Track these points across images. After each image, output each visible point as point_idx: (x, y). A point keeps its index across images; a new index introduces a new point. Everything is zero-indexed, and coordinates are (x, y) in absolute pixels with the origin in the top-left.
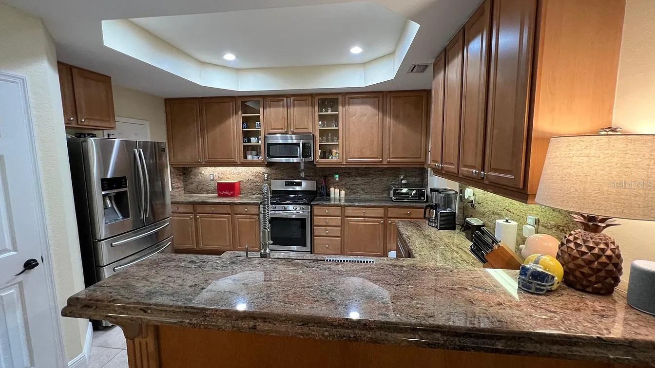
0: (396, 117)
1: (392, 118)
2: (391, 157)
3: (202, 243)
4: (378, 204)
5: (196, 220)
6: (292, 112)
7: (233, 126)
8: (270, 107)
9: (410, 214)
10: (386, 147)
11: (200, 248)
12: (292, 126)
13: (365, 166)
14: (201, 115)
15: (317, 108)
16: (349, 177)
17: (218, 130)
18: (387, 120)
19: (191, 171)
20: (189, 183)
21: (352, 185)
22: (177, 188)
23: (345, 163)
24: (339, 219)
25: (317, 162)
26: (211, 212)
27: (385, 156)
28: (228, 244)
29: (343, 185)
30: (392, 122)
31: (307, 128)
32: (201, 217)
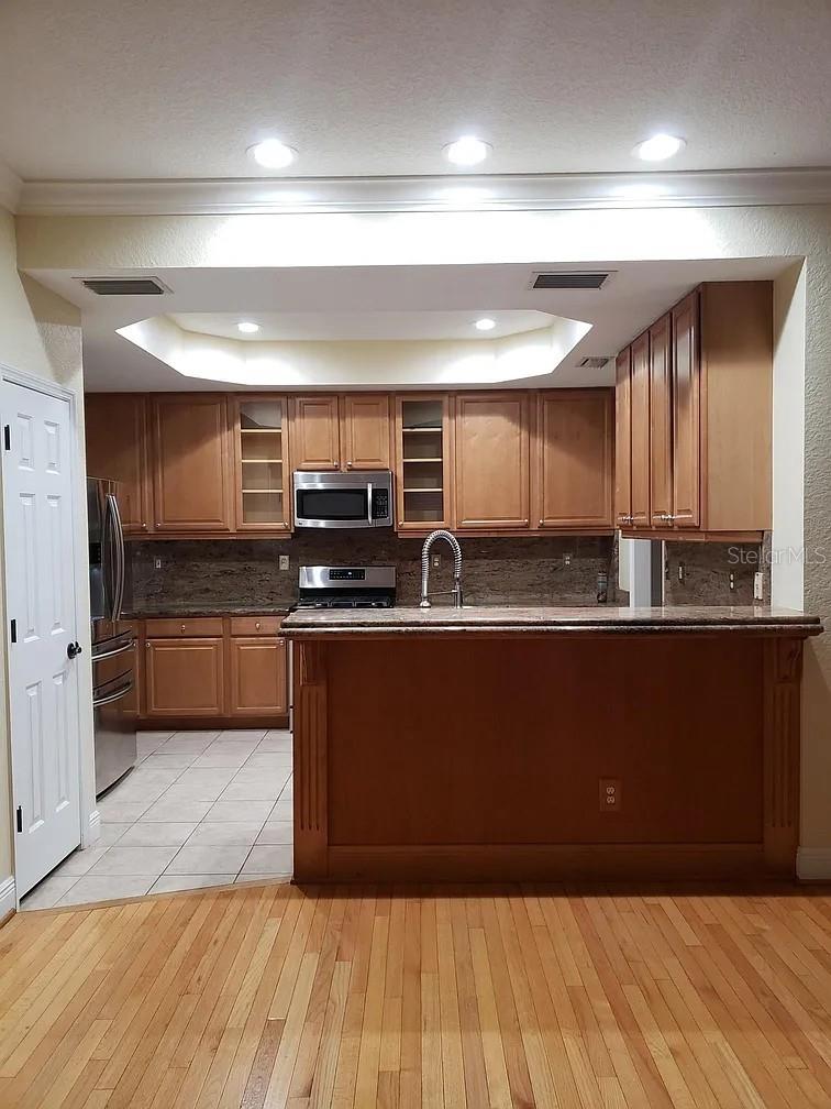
0: (554, 438)
1: (546, 441)
2: (546, 516)
3: (155, 703)
5: (144, 651)
6: (349, 426)
7: (223, 452)
8: (302, 415)
10: (537, 496)
11: (150, 714)
12: (348, 455)
13: (495, 535)
14: (151, 429)
15: (399, 421)
18: (537, 443)
21: (469, 575)
23: (455, 531)
25: (401, 527)
26: (180, 634)
27: (535, 514)
30: (546, 447)
31: (379, 460)
32: (154, 646)
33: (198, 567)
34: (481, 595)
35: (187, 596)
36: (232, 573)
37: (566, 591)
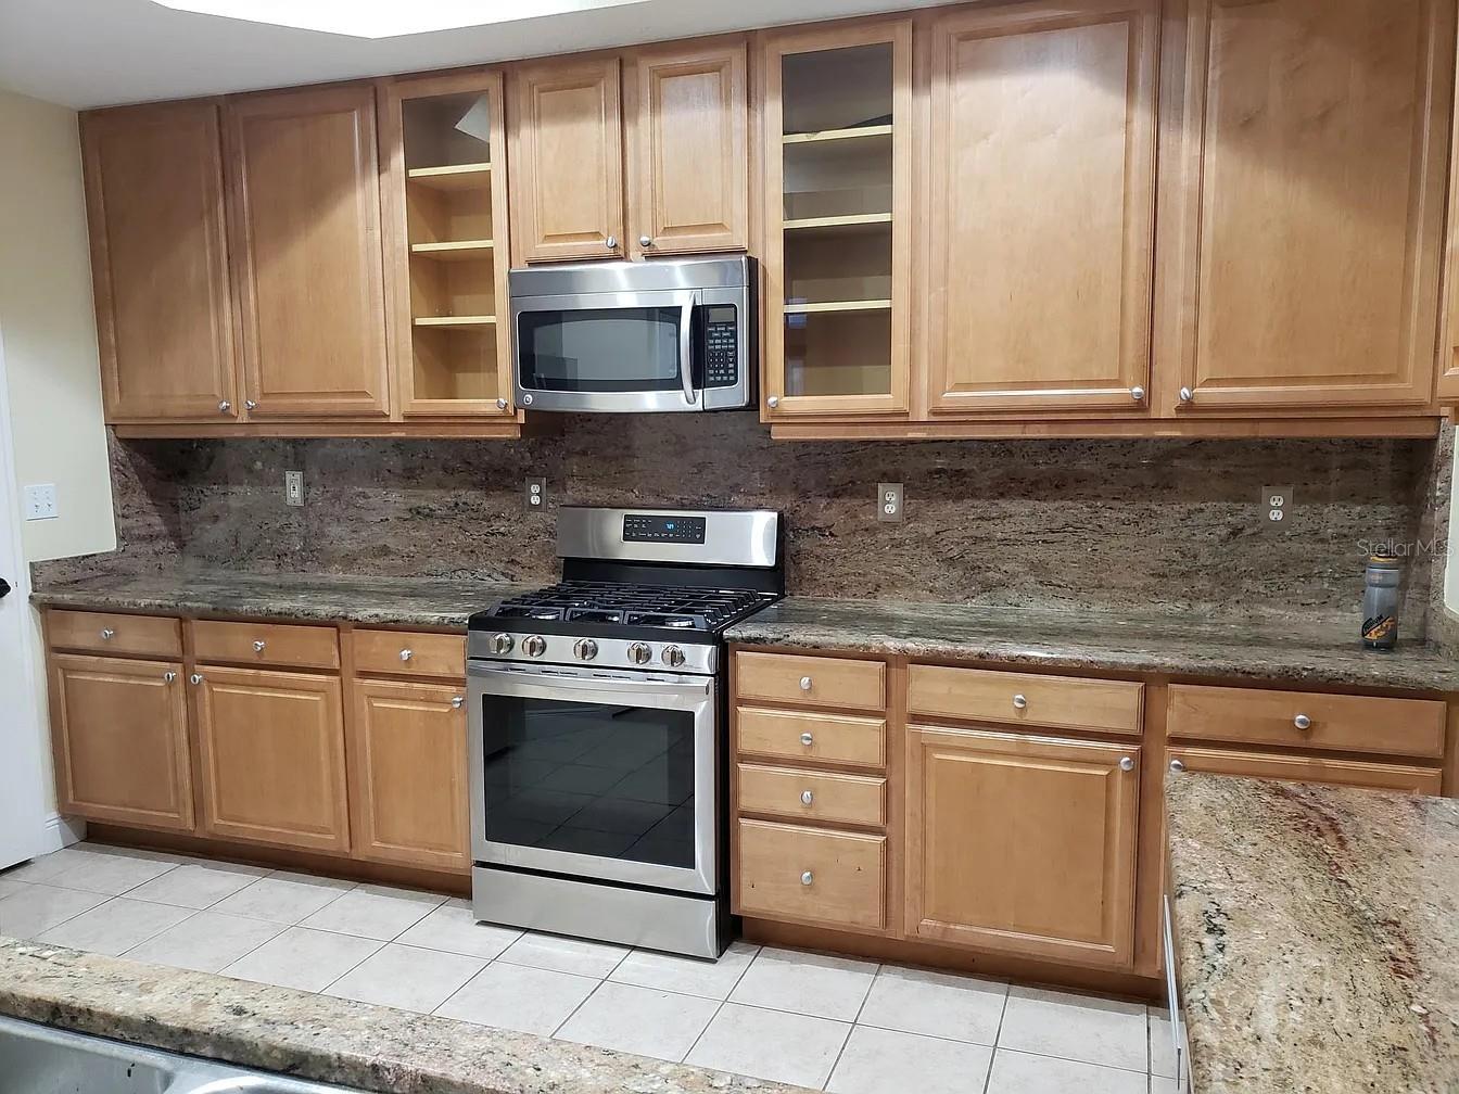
0: (1243, 127)
1: (1212, 136)
2: (1202, 376)
3: (219, 808)
4: (1105, 656)
5: (191, 692)
6: (645, 140)
7: (369, 228)
8: (537, 118)
9: (1309, 729)
10: (1175, 315)
11: (212, 828)
12: (647, 217)
13: (1042, 432)
14: (229, 183)
16: (959, 497)
17: (299, 256)
18: (1183, 146)
19: (211, 459)
20: (202, 519)
21: (976, 540)
22: (141, 538)
23: (924, 418)
24: (873, 729)
25: (776, 413)
26: (255, 659)
27: (1170, 370)
28: (326, 819)
29: (921, 541)
30: (1211, 158)
31: (720, 226)
32: (212, 681)
33: (366, 497)
34: (1013, 596)
35: (350, 561)
36: (430, 515)
37: (1266, 600)
